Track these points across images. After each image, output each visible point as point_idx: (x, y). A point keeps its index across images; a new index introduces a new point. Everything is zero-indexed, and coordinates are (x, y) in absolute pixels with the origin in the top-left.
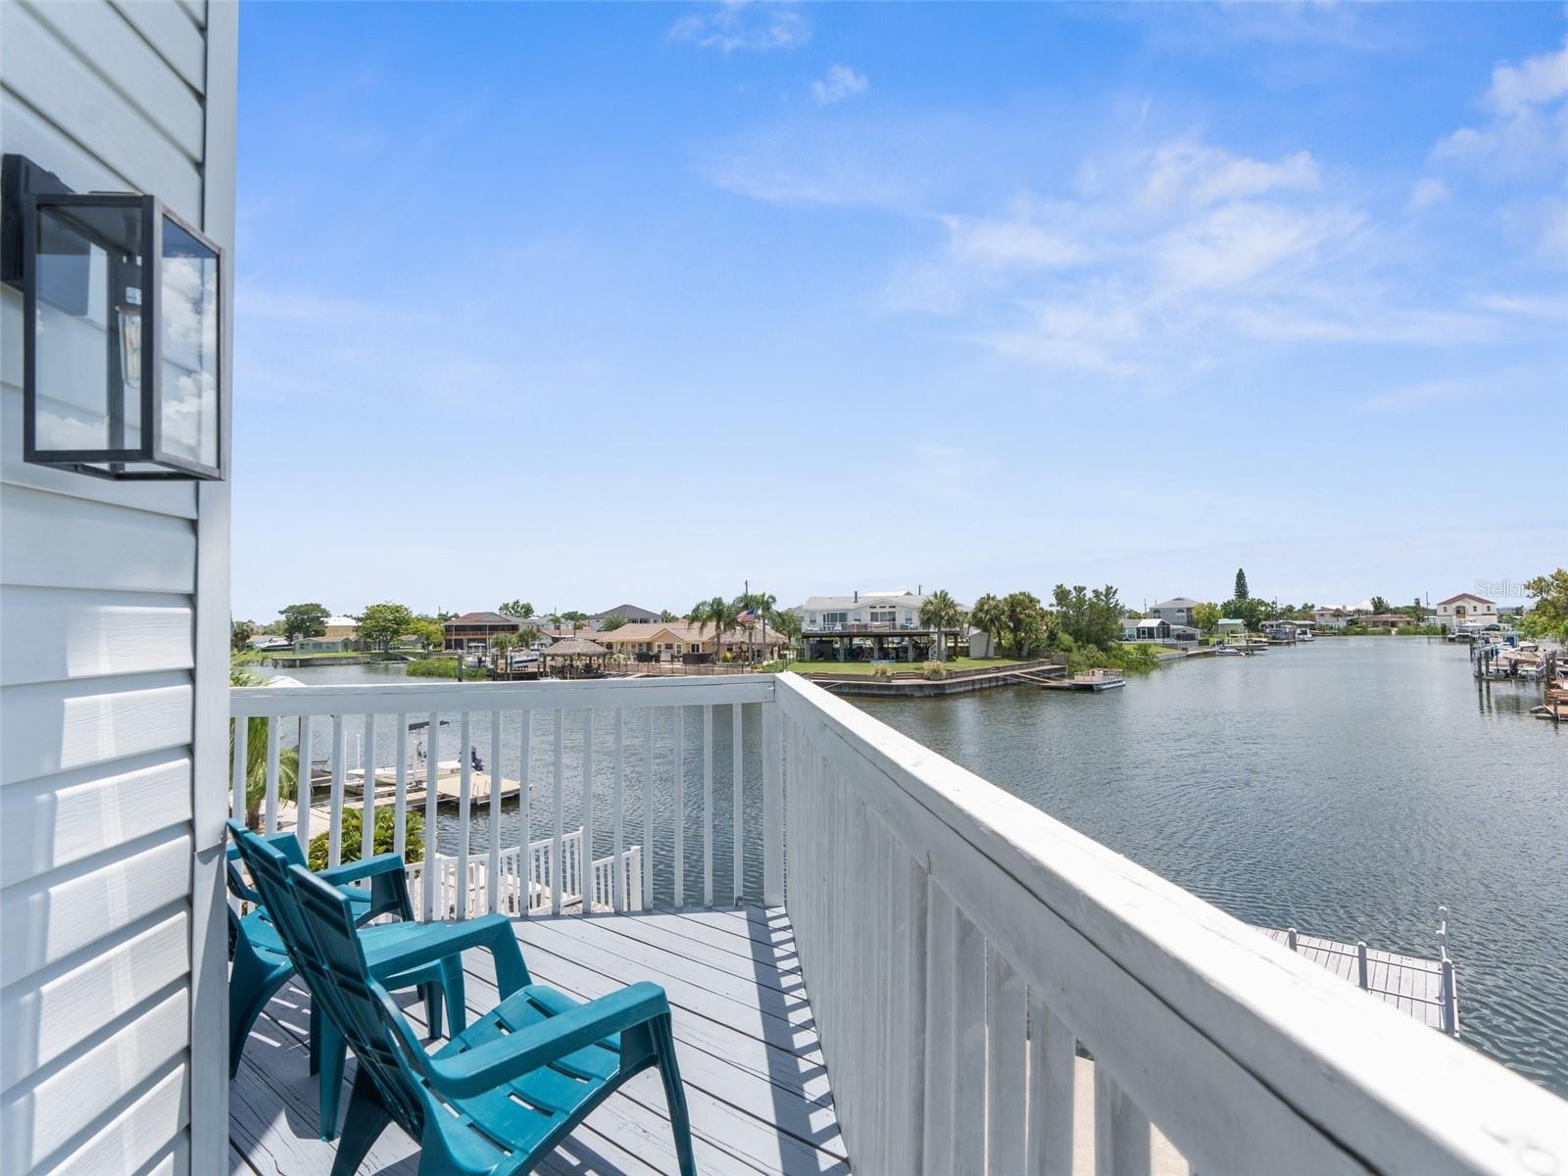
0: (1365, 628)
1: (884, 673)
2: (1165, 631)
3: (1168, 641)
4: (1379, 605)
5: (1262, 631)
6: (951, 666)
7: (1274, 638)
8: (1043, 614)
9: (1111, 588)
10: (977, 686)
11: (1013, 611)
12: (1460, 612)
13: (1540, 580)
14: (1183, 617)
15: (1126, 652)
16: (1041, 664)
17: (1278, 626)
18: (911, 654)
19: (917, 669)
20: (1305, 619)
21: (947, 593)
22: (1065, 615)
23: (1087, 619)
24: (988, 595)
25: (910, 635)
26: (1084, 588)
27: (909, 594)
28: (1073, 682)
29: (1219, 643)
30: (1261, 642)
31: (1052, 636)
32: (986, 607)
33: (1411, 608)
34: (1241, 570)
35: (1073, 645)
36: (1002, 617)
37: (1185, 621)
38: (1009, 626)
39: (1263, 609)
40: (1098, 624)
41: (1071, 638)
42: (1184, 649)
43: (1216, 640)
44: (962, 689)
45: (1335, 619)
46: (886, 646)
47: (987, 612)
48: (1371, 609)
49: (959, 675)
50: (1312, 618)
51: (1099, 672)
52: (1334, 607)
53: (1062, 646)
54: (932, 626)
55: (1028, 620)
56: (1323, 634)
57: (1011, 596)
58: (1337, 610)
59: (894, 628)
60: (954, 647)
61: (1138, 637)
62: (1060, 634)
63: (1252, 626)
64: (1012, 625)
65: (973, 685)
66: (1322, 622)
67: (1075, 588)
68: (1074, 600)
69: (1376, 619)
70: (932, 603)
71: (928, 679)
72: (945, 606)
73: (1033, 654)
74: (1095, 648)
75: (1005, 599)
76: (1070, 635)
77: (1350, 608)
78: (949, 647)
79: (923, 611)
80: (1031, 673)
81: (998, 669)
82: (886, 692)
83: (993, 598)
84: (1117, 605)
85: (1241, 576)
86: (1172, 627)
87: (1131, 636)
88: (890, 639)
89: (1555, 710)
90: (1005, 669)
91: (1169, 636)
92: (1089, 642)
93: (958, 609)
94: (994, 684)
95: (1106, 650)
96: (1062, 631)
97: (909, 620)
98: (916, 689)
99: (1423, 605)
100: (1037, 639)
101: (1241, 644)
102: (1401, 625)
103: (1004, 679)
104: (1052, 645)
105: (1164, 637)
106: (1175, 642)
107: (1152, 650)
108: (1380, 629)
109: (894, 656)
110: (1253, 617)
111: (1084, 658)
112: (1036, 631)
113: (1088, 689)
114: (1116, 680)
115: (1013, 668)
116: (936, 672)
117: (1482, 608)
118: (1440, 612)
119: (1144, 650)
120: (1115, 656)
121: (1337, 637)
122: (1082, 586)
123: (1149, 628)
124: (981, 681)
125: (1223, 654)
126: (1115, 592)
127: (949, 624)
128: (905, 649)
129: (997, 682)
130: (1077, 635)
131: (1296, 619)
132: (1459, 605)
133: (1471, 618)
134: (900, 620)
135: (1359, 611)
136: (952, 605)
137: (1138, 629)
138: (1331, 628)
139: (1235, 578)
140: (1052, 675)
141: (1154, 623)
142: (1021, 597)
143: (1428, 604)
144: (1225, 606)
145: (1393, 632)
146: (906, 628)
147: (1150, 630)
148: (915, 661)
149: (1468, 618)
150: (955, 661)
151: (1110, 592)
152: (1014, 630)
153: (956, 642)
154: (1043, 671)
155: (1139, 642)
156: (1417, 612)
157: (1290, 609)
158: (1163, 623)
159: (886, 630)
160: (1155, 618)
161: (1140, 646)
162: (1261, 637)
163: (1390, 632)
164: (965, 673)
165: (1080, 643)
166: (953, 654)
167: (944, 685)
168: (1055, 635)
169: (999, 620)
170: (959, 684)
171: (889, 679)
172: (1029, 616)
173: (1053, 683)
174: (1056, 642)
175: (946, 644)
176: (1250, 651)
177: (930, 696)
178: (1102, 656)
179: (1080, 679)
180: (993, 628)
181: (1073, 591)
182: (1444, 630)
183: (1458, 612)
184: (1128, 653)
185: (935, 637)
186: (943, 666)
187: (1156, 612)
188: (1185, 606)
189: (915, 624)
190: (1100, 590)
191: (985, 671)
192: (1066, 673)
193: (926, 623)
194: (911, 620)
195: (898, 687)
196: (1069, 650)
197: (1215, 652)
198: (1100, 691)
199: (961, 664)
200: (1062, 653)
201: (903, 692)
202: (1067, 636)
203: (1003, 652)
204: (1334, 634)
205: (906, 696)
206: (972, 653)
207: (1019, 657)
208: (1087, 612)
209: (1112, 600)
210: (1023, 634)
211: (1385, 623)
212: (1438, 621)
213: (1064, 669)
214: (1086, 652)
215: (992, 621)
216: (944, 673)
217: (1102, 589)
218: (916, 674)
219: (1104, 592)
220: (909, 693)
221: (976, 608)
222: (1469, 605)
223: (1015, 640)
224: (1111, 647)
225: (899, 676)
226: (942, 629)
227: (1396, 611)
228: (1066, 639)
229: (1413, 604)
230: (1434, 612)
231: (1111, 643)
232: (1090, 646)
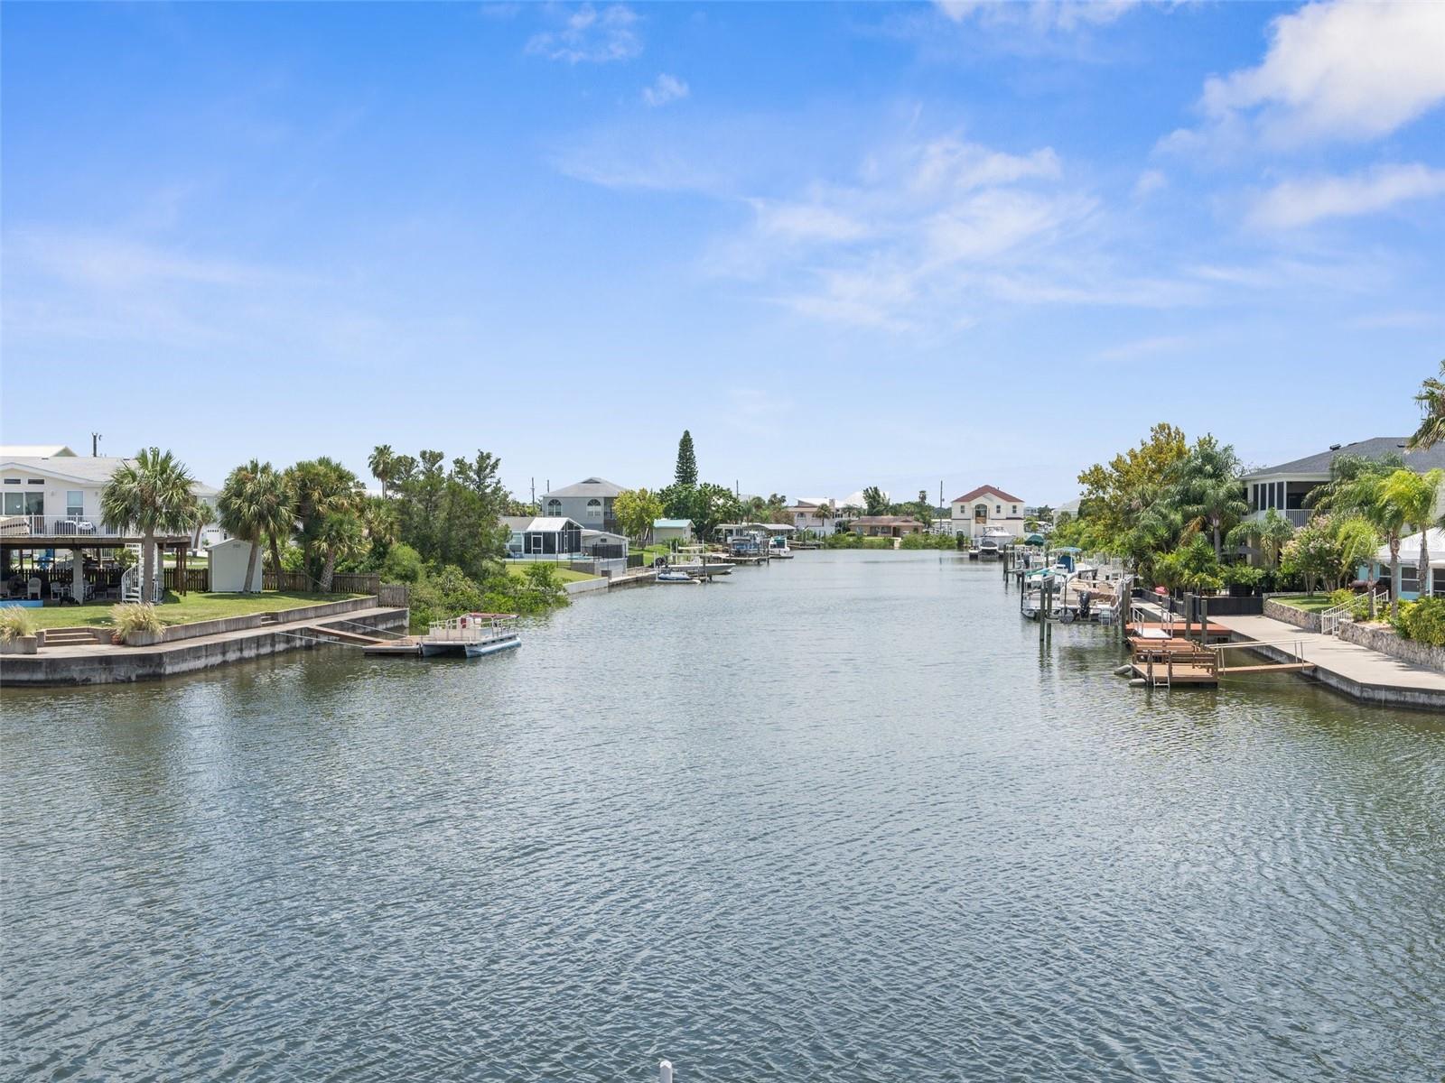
0: (860, 537)
1: (18, 632)
2: (572, 540)
3: (578, 558)
4: (873, 497)
5: (719, 541)
6: (171, 612)
7: (738, 553)
8: (364, 505)
9: (488, 457)
10: (232, 656)
11: (305, 497)
12: (980, 514)
13: (1097, 469)
14: (597, 514)
15: (511, 580)
16: (357, 605)
17: (740, 532)
18: (79, 588)
19: (97, 621)
20: (778, 522)
21: (168, 457)
22: (403, 508)
23: (443, 515)
24: (255, 466)
25: (75, 546)
26: (440, 456)
27: (66, 453)
28: (426, 640)
29: (661, 561)
30: (718, 559)
31: (381, 551)
32: (249, 488)
33: (915, 505)
34: (687, 433)
35: (419, 566)
36: (283, 510)
37: (601, 521)
38: (295, 529)
39: (721, 502)
40: (462, 526)
41: (415, 554)
42: (606, 573)
43: (656, 556)
44: (200, 663)
45: (818, 522)
46: (15, 566)
47: (252, 499)
48: (865, 506)
49: (193, 632)
50: (788, 519)
51: (474, 622)
52: (818, 502)
53: (397, 569)
54: (132, 526)
55: (336, 516)
56: (804, 547)
57: (301, 466)
58: (823, 507)
59: (40, 527)
60: (175, 570)
61: (528, 551)
62: (395, 545)
63: (704, 532)
64: (301, 526)
65: (224, 654)
66: (802, 525)
67: (423, 454)
68: (422, 477)
69: (874, 524)
70: (134, 477)
71: (122, 643)
72: (165, 483)
73: (342, 586)
74: (459, 572)
75: (289, 473)
76: (413, 546)
77: (839, 505)
78: (167, 572)
79: (113, 493)
80: (341, 625)
81: (274, 618)
82: (24, 676)
83: (265, 469)
84: (496, 490)
85: (686, 444)
86: (585, 532)
87: (515, 549)
88: (27, 552)
89: (1150, 671)
90: (288, 616)
91: (577, 549)
92: (445, 559)
93: (193, 490)
94: (266, 650)
95: (476, 575)
96: (399, 540)
97: (76, 511)
98: (96, 666)
99: (933, 501)
100: (351, 553)
101: (693, 564)
102: (907, 534)
103: (288, 637)
104: (380, 566)
105: (571, 551)
106: (591, 560)
107: (557, 575)
108: (879, 539)
109: (38, 590)
110: (704, 516)
111: (438, 593)
112: (351, 538)
113: (454, 654)
114: (505, 635)
115: (303, 614)
116: (140, 627)
117: (1007, 508)
118: (956, 513)
119: (541, 575)
120: (492, 588)
121: (821, 552)
122: (437, 451)
123: (545, 534)
124: (241, 644)
125: (666, 582)
126: (495, 466)
127: (173, 521)
128: (65, 576)
129: (273, 645)
130: (424, 545)
131: (766, 520)
132: (980, 501)
133: (998, 524)
134: (55, 512)
135: (849, 510)
136: (182, 483)
137: (527, 536)
138: (814, 537)
139: (678, 447)
140: (381, 627)
141: (554, 525)
142: (322, 469)
143: (942, 500)
144: (664, 495)
145: (897, 545)
146: (69, 528)
147: (549, 537)
148: (88, 601)
149: (989, 523)
150: (176, 600)
151: (486, 464)
152: (306, 537)
153: (181, 558)
154: (364, 620)
155: (530, 559)
156: (921, 510)
157: (758, 503)
158: (569, 525)
159: (26, 533)
160: (551, 514)
161: (536, 567)
162: (716, 551)
163: (892, 543)
164: (205, 628)
165: (432, 563)
166: (179, 583)
167: (160, 655)
168: (386, 546)
169: (276, 515)
170: (195, 652)
171: (30, 645)
172: (335, 508)
173: (387, 644)
174: (387, 562)
175: (160, 564)
176: (707, 575)
177: (129, 681)
178: (469, 587)
179: (440, 635)
180: (262, 533)
181: (419, 459)
182: (960, 543)
183: (978, 514)
184: (515, 580)
185: (138, 550)
186: (155, 613)
187: (553, 505)
188: (600, 493)
189: (93, 517)
190: (467, 461)
191: (247, 623)
192: (406, 623)
193: (112, 520)
194: (80, 511)
195: (53, 664)
196: (410, 576)
197: (653, 577)
198: (477, 657)
199: (192, 607)
200: (398, 583)
201: (65, 675)
202: (408, 549)
203: (283, 582)
204: (818, 546)
205: (72, 683)
206: (216, 584)
207: (316, 593)
208: (445, 503)
209: (488, 481)
210: (324, 546)
211: (886, 529)
212: (952, 527)
213: (401, 615)
214: (440, 580)
215: (260, 517)
216: (160, 629)
217: (472, 459)
218: (95, 633)
219: (475, 466)
220: (76, 676)
221: (228, 489)
222: (991, 503)
223: (304, 556)
224: (486, 570)
225: (56, 638)
226: (157, 533)
227: (895, 510)
228: (405, 554)
229: (916, 499)
230: (946, 513)
231: (487, 564)
232: (450, 568)
